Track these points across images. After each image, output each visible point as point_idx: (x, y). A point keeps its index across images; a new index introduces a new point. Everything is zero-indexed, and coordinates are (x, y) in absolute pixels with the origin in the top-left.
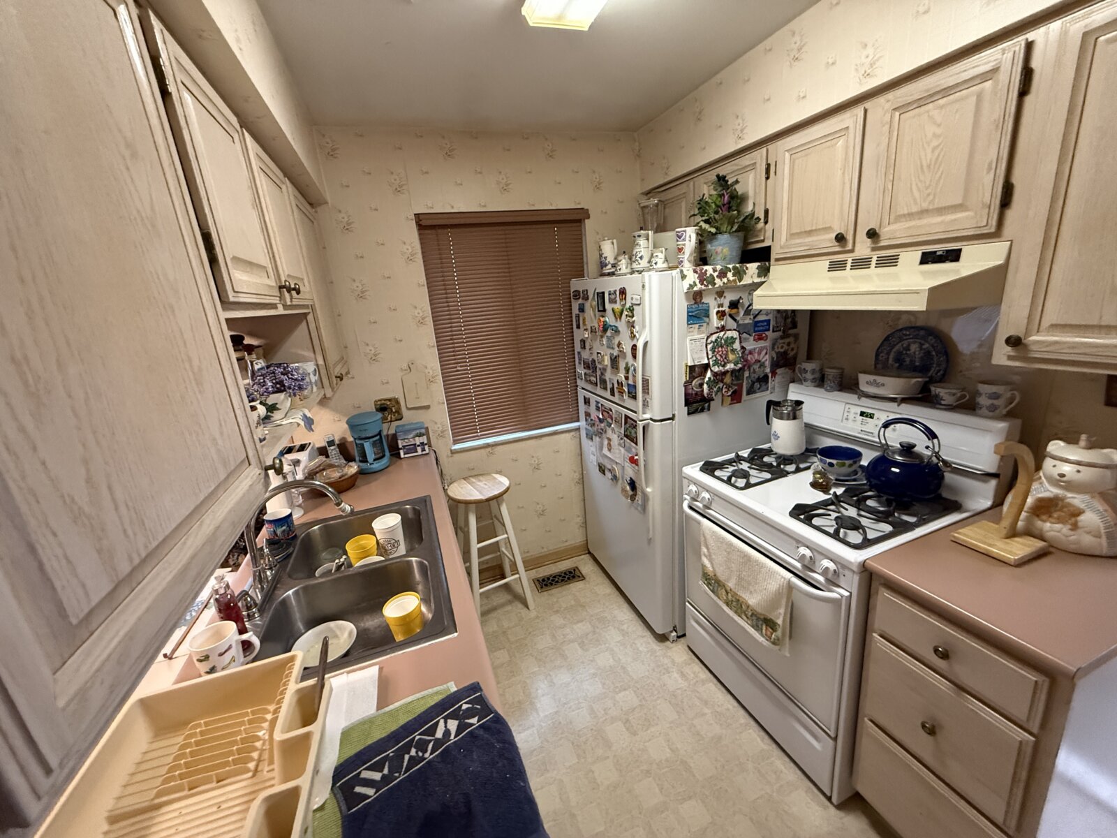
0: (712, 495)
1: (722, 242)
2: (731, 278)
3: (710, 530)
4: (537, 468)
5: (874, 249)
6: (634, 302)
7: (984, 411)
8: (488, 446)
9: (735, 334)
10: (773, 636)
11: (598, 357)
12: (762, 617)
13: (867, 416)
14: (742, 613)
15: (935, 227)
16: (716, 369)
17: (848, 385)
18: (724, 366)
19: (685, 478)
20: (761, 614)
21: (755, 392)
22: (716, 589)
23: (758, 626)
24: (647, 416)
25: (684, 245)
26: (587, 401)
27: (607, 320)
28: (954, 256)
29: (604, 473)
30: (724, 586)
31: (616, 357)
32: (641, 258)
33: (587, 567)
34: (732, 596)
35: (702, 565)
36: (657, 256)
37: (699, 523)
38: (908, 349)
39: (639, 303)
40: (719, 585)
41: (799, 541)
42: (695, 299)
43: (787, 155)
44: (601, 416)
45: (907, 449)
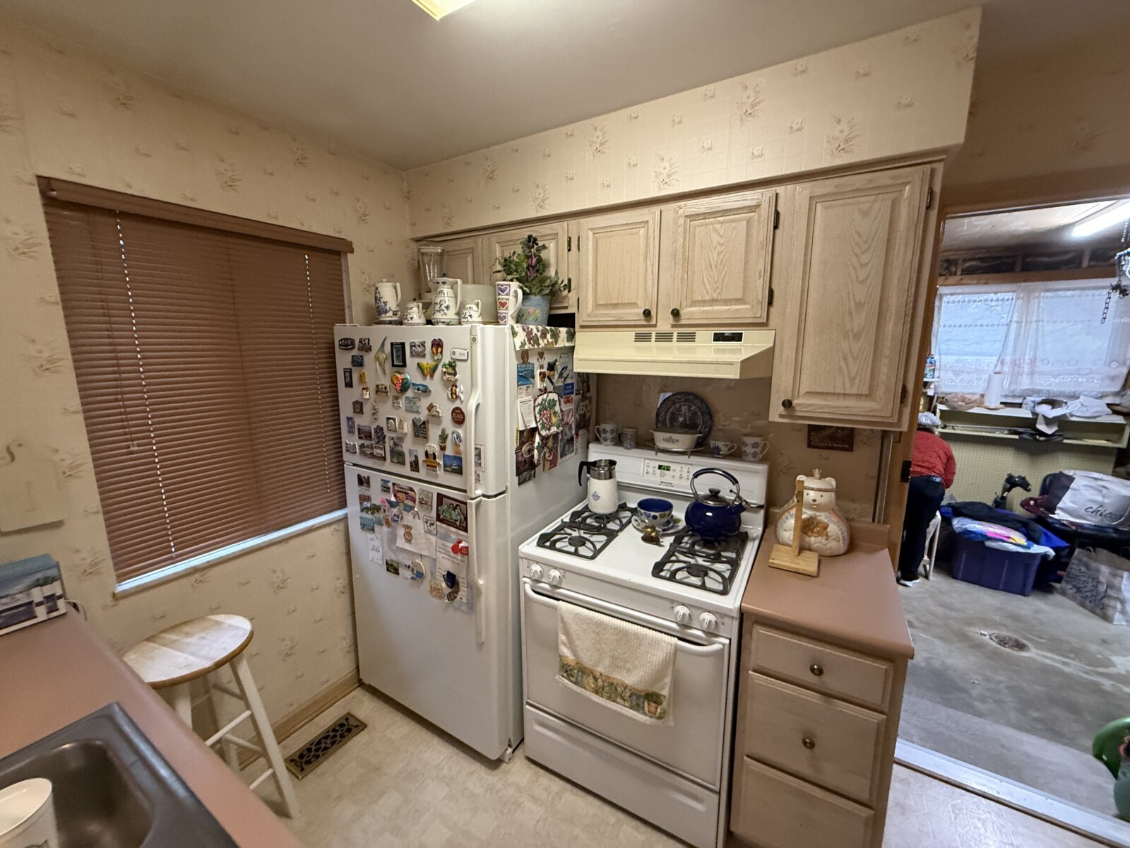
0: (562, 571)
1: (535, 303)
2: (550, 340)
3: (570, 613)
4: (281, 587)
5: (673, 326)
6: (457, 356)
7: (750, 457)
8: (195, 570)
9: (554, 396)
10: (659, 710)
11: (388, 423)
12: (643, 694)
13: (664, 469)
14: (616, 696)
15: (722, 312)
16: (544, 433)
17: (646, 443)
18: (549, 430)
19: (522, 558)
20: (642, 691)
21: (565, 455)
22: (579, 678)
23: (638, 705)
24: (479, 492)
25: (508, 300)
26: (362, 481)
27: (408, 377)
28: (737, 337)
29: (396, 571)
30: (591, 673)
31: (424, 423)
32: (447, 307)
33: (364, 707)
34: (603, 681)
35: (560, 656)
36: (470, 308)
37: (555, 608)
38: (679, 410)
39: (466, 358)
40: (583, 673)
41: (673, 601)
42: (523, 358)
43: (591, 233)
44: (393, 499)
45: (714, 494)
